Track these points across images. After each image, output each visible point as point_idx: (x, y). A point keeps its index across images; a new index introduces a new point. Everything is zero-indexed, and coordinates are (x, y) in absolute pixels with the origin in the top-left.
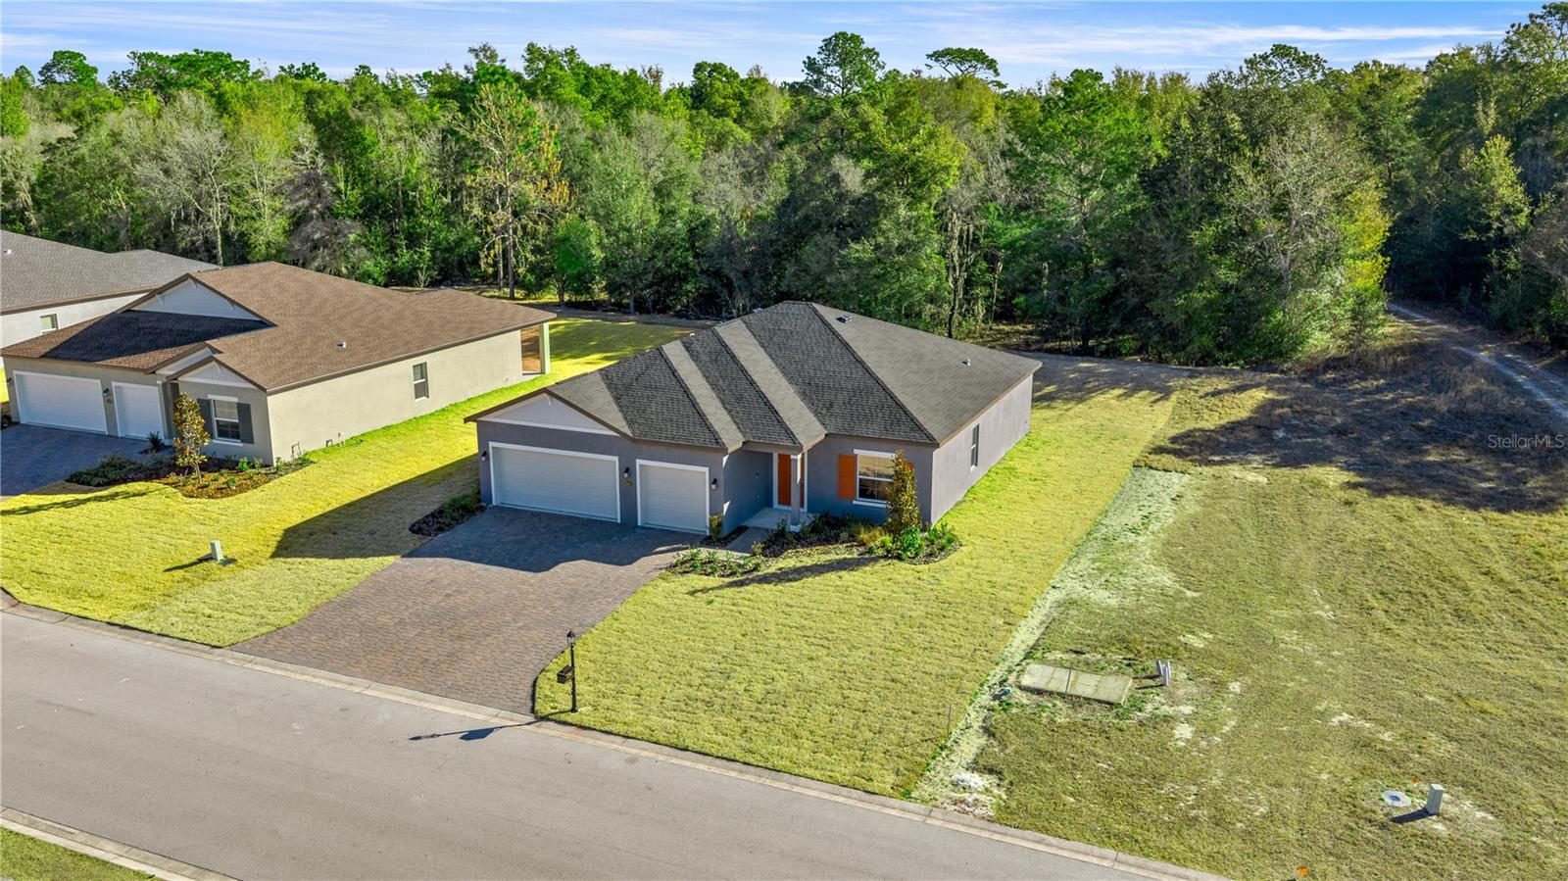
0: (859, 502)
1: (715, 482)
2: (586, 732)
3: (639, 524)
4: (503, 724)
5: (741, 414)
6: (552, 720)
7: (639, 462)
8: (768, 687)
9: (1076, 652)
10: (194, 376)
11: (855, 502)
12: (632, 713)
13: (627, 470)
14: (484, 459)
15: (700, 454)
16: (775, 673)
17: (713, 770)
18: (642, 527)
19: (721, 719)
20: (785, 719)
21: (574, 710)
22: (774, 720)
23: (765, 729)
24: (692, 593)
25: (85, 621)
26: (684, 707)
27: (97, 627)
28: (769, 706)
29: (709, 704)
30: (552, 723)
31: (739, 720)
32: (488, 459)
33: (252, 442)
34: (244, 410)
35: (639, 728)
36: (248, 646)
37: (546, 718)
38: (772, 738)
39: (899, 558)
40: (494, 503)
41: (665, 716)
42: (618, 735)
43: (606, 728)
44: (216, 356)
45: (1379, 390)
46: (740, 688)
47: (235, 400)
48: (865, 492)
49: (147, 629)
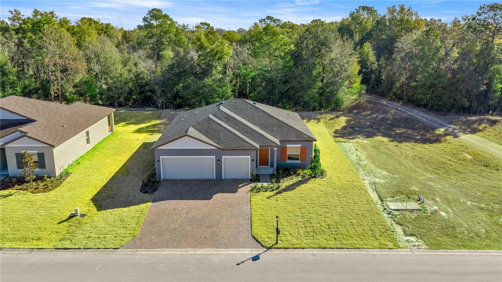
0: (288, 162)
1: (253, 160)
2: (288, 249)
3: (223, 178)
5: (251, 137)
6: (273, 248)
7: (223, 157)
8: (326, 223)
9: (393, 197)
10: (14, 144)
11: (287, 162)
13: (219, 160)
14: (158, 163)
15: (247, 152)
16: (323, 219)
17: (340, 253)
18: (224, 179)
19: (324, 236)
20: (343, 232)
21: (277, 243)
22: (340, 233)
23: (340, 237)
24: (268, 198)
25: (43, 250)
26: (309, 235)
27: (51, 251)
28: (333, 229)
29: (315, 232)
30: (274, 249)
31: (329, 235)
32: (160, 163)
33: (45, 168)
34: (41, 156)
35: (304, 245)
36: (129, 246)
37: (270, 248)
38: (346, 239)
39: (315, 177)
40: (162, 179)
41: (307, 239)
42: (299, 248)
43: (294, 247)
44: (27, 134)
45: (370, 114)
46: (319, 226)
47: (36, 152)
48: (290, 158)
49: (78, 247)
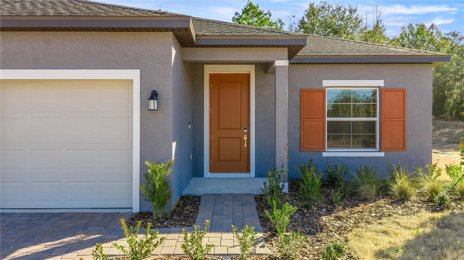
0: (332, 153)
11: (325, 154)
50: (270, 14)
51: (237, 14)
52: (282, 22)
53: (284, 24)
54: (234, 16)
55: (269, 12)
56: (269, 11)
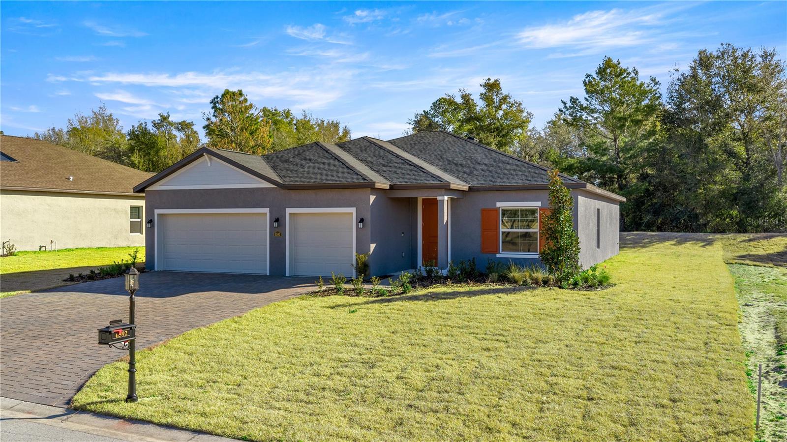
0: (504, 255)
1: (362, 221)
3: (287, 274)
4: (12, 416)
5: (388, 172)
6: (90, 412)
7: (289, 211)
8: (432, 374)
11: (498, 256)
12: (219, 403)
13: (278, 220)
14: (149, 226)
15: (347, 193)
16: (439, 361)
18: (289, 277)
19: (361, 409)
20: (464, 408)
21: (131, 398)
22: (446, 409)
23: (433, 420)
26: (305, 398)
28: (435, 394)
29: (341, 393)
30: (89, 416)
31: (388, 410)
32: (153, 227)
35: (222, 420)
37: (83, 410)
38: (449, 432)
39: (558, 286)
40: (156, 269)
41: (271, 407)
42: (186, 429)
43: (170, 422)
46: (391, 377)
50: (637, 72)
51: (588, 76)
52: (657, 81)
53: (660, 84)
54: (585, 78)
55: (635, 70)
56: (634, 67)
